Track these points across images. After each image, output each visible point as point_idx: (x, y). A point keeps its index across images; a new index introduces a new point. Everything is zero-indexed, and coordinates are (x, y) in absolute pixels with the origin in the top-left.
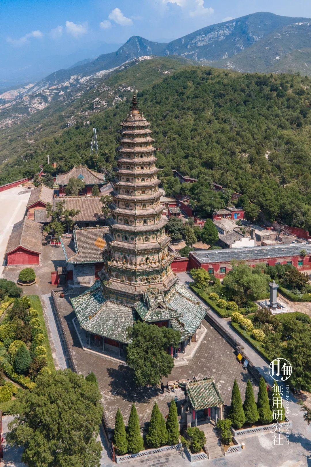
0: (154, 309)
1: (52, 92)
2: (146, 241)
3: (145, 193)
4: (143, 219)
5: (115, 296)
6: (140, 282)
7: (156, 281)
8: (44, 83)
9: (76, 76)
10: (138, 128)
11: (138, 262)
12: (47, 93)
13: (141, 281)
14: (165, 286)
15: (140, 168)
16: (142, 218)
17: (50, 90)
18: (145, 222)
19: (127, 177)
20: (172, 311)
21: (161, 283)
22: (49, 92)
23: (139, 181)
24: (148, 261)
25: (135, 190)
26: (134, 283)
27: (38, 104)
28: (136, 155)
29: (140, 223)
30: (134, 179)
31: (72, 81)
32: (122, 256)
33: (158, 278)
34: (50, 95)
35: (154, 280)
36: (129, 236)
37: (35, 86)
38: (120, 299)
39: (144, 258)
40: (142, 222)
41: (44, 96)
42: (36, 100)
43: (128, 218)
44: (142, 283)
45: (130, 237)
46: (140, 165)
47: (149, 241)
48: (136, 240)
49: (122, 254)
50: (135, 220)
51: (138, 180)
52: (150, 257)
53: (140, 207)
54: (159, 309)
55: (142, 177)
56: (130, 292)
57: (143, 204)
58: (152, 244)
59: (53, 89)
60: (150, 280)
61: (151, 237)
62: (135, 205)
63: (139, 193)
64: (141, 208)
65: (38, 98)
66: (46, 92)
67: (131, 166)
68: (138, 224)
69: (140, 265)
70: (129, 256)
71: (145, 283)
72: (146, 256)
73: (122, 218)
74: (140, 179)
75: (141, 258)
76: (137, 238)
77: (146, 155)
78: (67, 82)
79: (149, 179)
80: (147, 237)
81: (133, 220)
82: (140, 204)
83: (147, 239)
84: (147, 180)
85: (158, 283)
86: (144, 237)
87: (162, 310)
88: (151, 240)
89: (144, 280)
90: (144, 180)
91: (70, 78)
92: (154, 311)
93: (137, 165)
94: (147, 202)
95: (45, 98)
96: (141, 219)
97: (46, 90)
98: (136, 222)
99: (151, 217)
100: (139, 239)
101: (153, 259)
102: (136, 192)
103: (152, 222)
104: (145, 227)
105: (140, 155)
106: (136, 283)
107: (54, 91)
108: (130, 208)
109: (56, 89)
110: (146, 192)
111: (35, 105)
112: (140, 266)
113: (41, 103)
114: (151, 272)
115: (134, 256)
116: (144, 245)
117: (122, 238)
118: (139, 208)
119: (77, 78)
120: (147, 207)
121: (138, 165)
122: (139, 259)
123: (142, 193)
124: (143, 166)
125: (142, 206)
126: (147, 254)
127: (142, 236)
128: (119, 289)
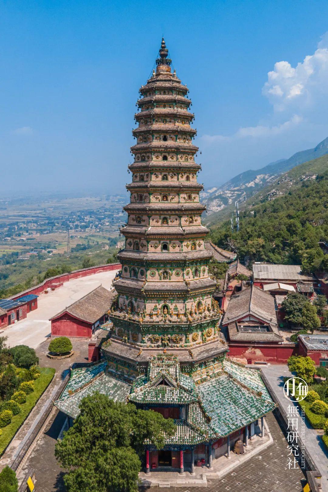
0: (154, 384)
1: (233, 193)
2: (165, 278)
3: (167, 200)
4: (162, 242)
5: (115, 365)
6: (149, 344)
7: (178, 345)
8: (229, 185)
9: (262, 176)
10: (162, 92)
11: (148, 311)
12: (228, 195)
13: (152, 343)
14: (191, 355)
15: (161, 158)
16: (160, 240)
17: (231, 191)
18: (165, 247)
19: (141, 174)
20: (185, 391)
21: (186, 350)
22: (230, 193)
23: (157, 179)
24: (166, 310)
25: (150, 194)
26: (139, 344)
27: (217, 206)
28: (156, 135)
29: (156, 247)
30: (150, 175)
31: (257, 181)
32: (128, 301)
33: (181, 340)
34: (231, 196)
35: (174, 342)
36: (139, 269)
37: (218, 189)
38: (120, 368)
39: (159, 306)
40: (160, 247)
41: (224, 198)
42: (215, 203)
43: (138, 240)
44: (153, 345)
45: (140, 271)
46: (161, 152)
47: (170, 279)
48: (146, 276)
49: (127, 299)
50: (148, 242)
51: (157, 177)
52: (170, 305)
53: (157, 222)
54: (163, 386)
55: (163, 174)
56: (131, 358)
57: (162, 217)
58: (174, 284)
59: (235, 191)
60: (166, 342)
61: (174, 272)
62: (149, 217)
63: (157, 198)
64: (159, 224)
65: (217, 200)
66: (226, 194)
67: (148, 154)
68: (151, 249)
69: (151, 315)
70: (136, 301)
71: (158, 346)
72: (162, 303)
73: (131, 240)
74: (160, 177)
75: (154, 305)
76: (149, 272)
77: (174, 137)
78: (252, 183)
79: (176, 177)
80: (167, 273)
81: (145, 242)
82: (158, 217)
83: (166, 275)
84: (172, 177)
85: (179, 348)
86: (161, 271)
87: (168, 388)
88: (174, 278)
89: (157, 341)
90: (167, 179)
91: (256, 178)
92: (154, 387)
93: (155, 152)
94: (170, 215)
95: (225, 200)
96: (158, 242)
97: (227, 192)
98: (149, 246)
99: (177, 239)
100: (153, 275)
101: (176, 309)
102: (151, 196)
103: (177, 248)
104: (164, 255)
105: (162, 136)
106: (142, 344)
107: (236, 192)
108: (143, 223)
109: (237, 190)
110: (169, 198)
111: (214, 208)
112: (151, 318)
113: (220, 206)
114: (168, 328)
115: (142, 300)
116: (159, 284)
117: (130, 272)
118: (156, 224)
119: (264, 178)
120: (170, 223)
121: (157, 152)
122: (150, 306)
123: (163, 200)
124: (167, 154)
125: (160, 221)
126: (164, 298)
127: (157, 270)
128: (118, 353)
